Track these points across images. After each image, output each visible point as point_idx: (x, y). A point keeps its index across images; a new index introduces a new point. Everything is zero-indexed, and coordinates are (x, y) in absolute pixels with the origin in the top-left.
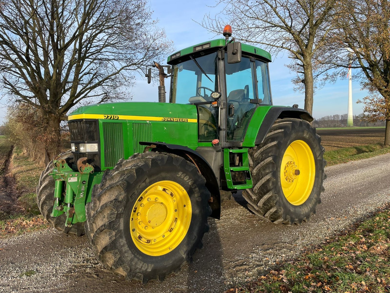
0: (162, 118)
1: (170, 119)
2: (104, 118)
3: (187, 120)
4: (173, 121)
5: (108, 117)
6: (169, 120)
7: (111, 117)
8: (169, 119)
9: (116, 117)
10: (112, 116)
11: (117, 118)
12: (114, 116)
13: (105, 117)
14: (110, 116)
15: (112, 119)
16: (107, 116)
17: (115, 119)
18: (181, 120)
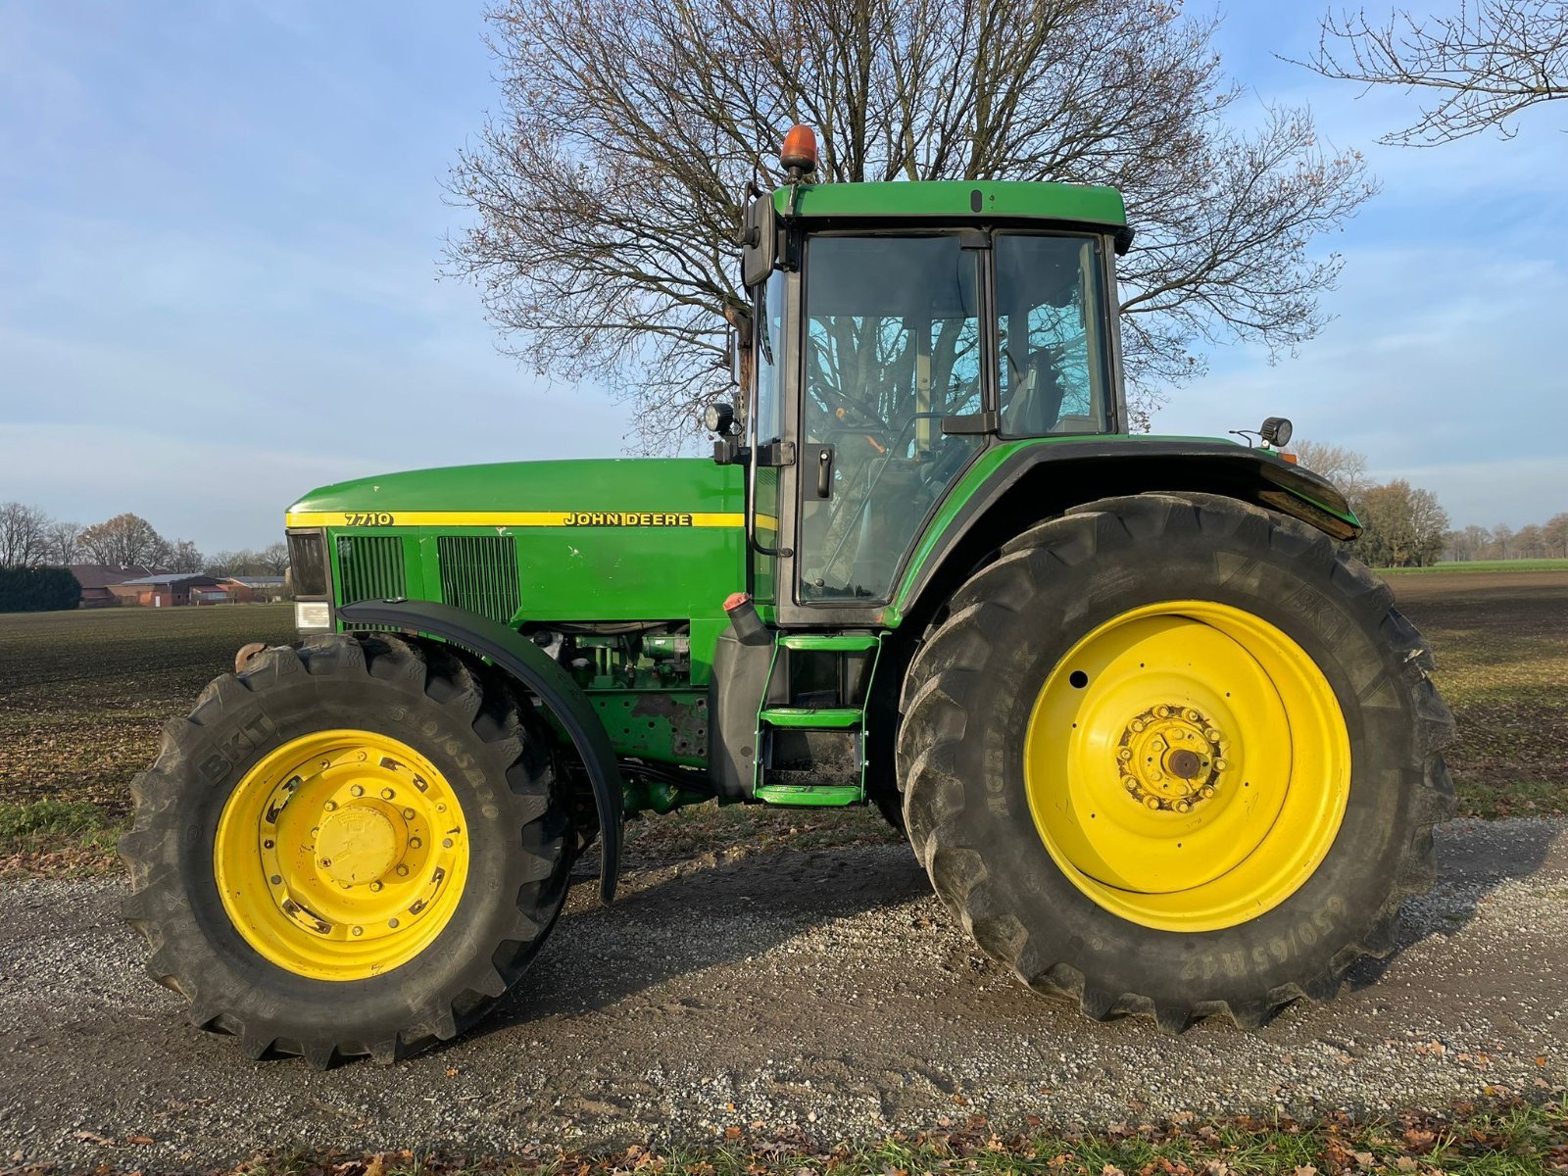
0: (568, 515)
1: (605, 517)
2: (344, 522)
3: (690, 518)
4: (616, 522)
5: (357, 519)
6: (598, 522)
7: (369, 519)
8: (598, 516)
9: (384, 518)
10: (373, 516)
11: (388, 522)
12: (377, 517)
13: (349, 518)
14: (365, 516)
15: (372, 526)
16: (354, 516)
17: (382, 526)
18: (655, 520)
